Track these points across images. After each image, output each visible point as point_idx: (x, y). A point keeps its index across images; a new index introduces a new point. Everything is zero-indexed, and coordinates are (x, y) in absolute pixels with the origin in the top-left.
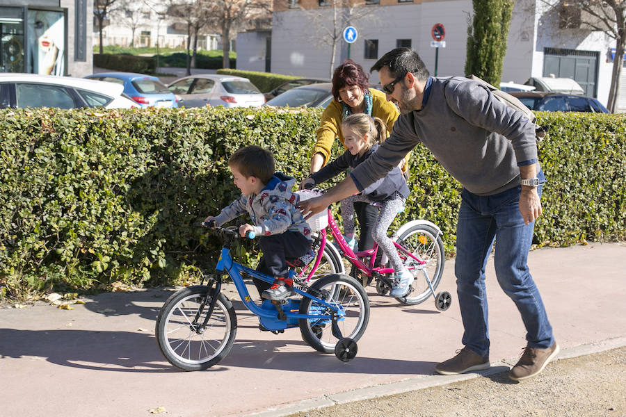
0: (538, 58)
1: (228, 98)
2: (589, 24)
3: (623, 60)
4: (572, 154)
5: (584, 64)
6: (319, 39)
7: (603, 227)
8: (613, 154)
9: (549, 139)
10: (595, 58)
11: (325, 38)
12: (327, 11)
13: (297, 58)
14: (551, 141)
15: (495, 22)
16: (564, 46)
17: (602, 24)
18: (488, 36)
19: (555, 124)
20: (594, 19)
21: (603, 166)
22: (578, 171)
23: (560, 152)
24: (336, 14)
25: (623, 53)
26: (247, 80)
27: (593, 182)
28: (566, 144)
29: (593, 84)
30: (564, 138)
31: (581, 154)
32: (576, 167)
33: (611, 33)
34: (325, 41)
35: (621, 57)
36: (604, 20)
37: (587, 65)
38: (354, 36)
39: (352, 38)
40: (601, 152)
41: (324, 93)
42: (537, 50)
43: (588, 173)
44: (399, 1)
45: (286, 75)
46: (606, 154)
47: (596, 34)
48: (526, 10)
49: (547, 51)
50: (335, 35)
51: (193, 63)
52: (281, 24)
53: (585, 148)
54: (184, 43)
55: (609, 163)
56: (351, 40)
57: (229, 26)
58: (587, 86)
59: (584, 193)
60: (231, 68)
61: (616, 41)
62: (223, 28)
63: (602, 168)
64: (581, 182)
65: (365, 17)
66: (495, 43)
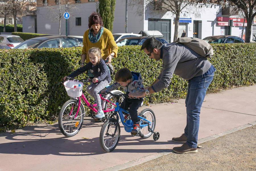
0: (146, 23)
1: (10, 45)
2: (164, 8)
3: (179, 22)
4: (140, 64)
5: (165, 24)
6: (54, 18)
7: (157, 96)
8: (159, 63)
9: (129, 58)
10: (169, 22)
11: (56, 17)
12: (57, 6)
13: (48, 26)
14: (130, 59)
15: (108, 6)
16: (155, 17)
17: (170, 8)
18: (105, 12)
19: (131, 51)
20: (166, 6)
21: (155, 69)
22: (143, 72)
23: (134, 64)
24: (60, 7)
25: (179, 19)
26: (19, 37)
27: (151, 76)
28: (137, 60)
29: (169, 32)
30: (136, 57)
31: (144, 64)
32: (142, 70)
33: (173, 12)
34: (56, 19)
35: (178, 21)
36: (170, 6)
37: (166, 25)
38: (68, 16)
39: (67, 17)
40: (154, 63)
41: (40, 41)
42: (145, 20)
43: (148, 73)
44: (89, 1)
45: (41, 33)
46: (156, 63)
47: (168, 12)
48: (138, 3)
49: (150, 20)
50: (60, 16)
51: (4, 30)
52: (39, 12)
53: (146, 62)
54: (2, 21)
55: (158, 67)
56: (67, 18)
57: (16, 14)
58: (166, 33)
59: (147, 82)
60: (18, 32)
61: (175, 14)
62: (13, 14)
63: (154, 70)
64: (145, 77)
65: (73, 8)
66: (108, 15)
